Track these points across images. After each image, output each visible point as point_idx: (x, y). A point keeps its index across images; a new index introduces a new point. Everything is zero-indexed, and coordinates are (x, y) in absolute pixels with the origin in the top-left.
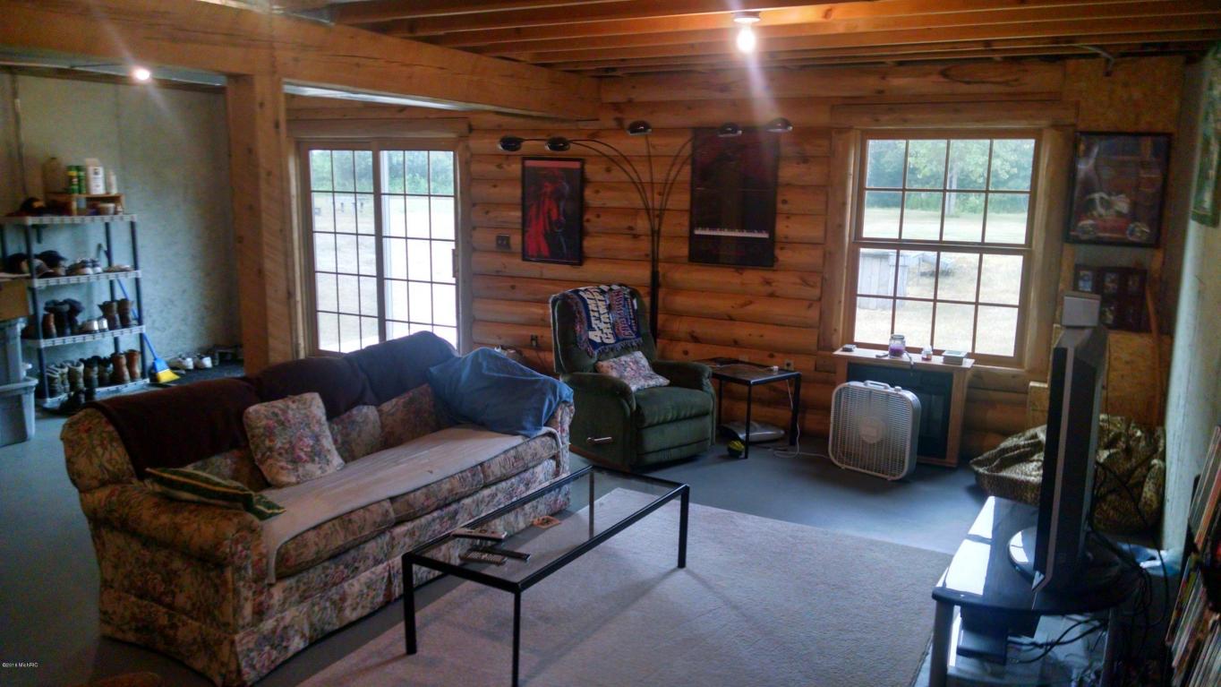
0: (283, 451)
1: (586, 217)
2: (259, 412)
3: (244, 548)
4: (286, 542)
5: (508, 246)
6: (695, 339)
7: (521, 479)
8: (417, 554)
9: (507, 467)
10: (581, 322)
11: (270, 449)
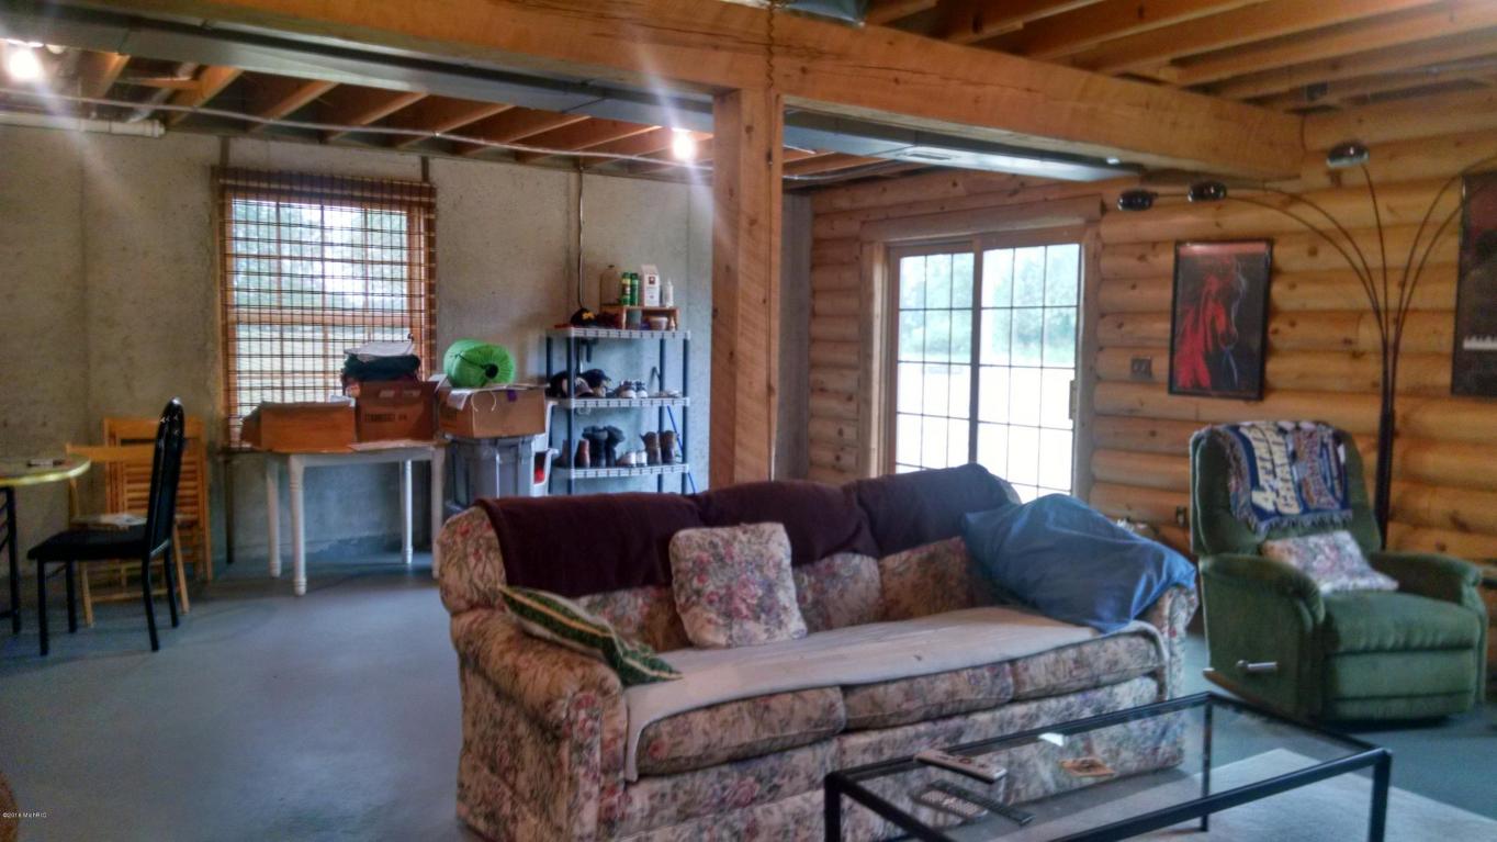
0: (715, 598)
1: (1273, 326)
2: (690, 541)
3: (590, 717)
4: (658, 721)
5: (1149, 372)
6: (1460, 525)
7: (1087, 701)
8: (850, 777)
9: (1060, 674)
10: (1239, 474)
11: (698, 593)
